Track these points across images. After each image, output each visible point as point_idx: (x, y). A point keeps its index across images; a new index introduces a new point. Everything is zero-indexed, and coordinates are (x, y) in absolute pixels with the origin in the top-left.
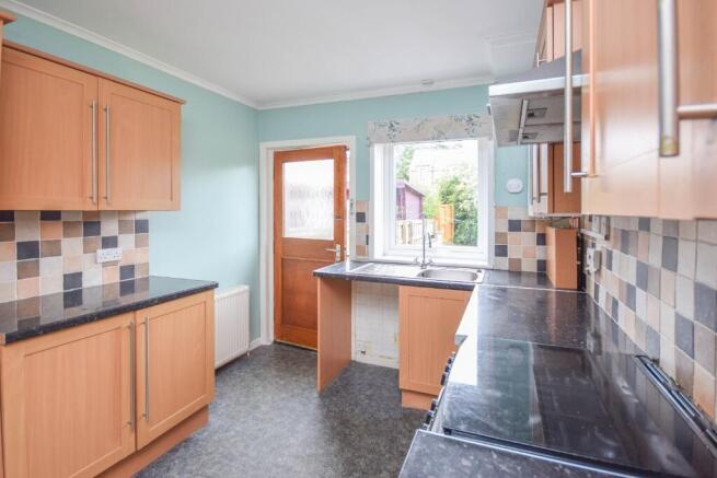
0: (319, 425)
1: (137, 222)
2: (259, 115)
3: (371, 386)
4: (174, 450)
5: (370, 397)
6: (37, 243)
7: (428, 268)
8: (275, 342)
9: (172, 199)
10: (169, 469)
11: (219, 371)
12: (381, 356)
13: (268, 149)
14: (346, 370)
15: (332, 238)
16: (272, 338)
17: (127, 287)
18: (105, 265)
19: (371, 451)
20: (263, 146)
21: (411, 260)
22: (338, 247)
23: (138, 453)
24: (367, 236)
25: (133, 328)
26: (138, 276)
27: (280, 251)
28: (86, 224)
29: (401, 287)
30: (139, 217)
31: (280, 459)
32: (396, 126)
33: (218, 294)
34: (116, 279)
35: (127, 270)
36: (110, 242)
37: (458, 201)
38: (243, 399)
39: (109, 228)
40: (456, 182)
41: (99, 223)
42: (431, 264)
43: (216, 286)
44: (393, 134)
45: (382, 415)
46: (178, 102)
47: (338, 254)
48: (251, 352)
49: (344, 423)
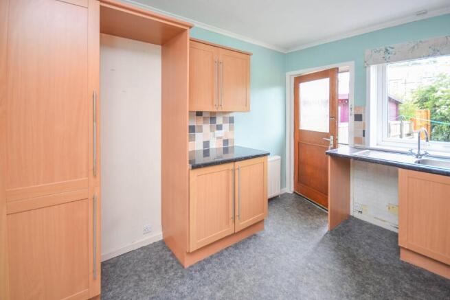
0: (333, 252)
1: (230, 118)
2: (284, 56)
3: (369, 237)
4: (250, 238)
5: (370, 245)
6: (194, 126)
7: (423, 158)
8: (294, 192)
9: (246, 106)
10: (248, 248)
11: (270, 200)
12: (375, 218)
13: (291, 76)
14: (347, 221)
15: (328, 132)
16: (293, 189)
17: (226, 150)
18: (218, 138)
19: (378, 283)
20: (288, 74)
21: (407, 150)
22: (332, 137)
23: (235, 234)
24: (364, 131)
25: (234, 170)
26: (230, 145)
27: (298, 138)
28: (211, 118)
29: (400, 170)
30: (231, 115)
31: (309, 264)
32: (390, 50)
33: (270, 158)
34: (222, 146)
35: (226, 142)
36: (219, 128)
37: (435, 106)
38: (280, 221)
39: (219, 121)
40: (433, 90)
41: (215, 118)
42: (426, 154)
43: (269, 154)
44: (388, 56)
45: (383, 261)
46: (248, 54)
47: (332, 143)
48: (282, 195)
49: (353, 257)
